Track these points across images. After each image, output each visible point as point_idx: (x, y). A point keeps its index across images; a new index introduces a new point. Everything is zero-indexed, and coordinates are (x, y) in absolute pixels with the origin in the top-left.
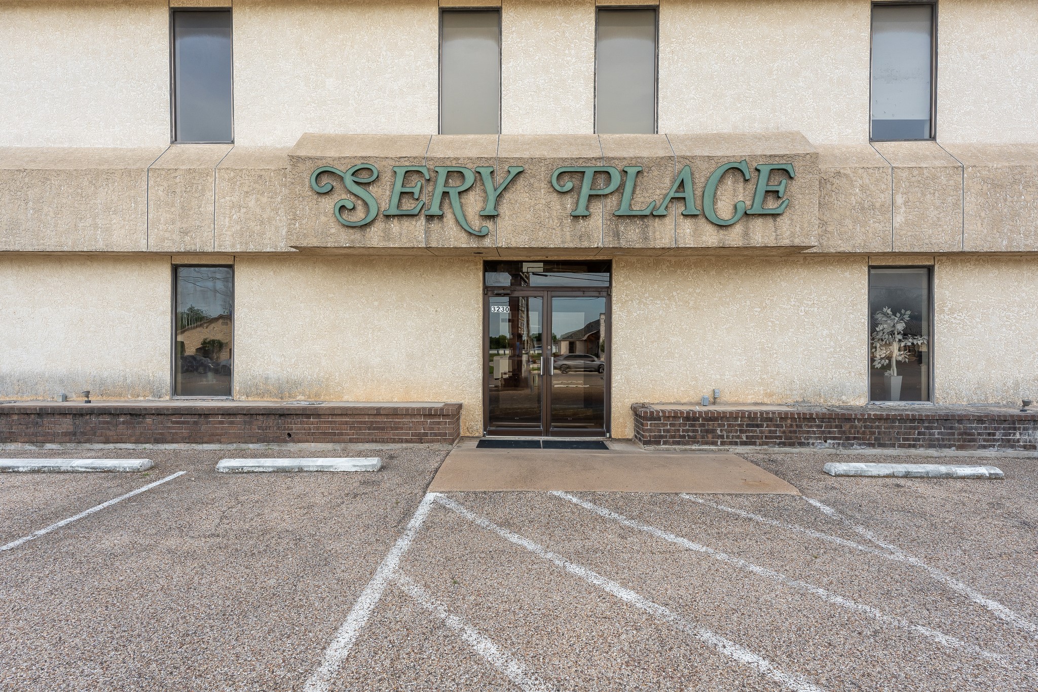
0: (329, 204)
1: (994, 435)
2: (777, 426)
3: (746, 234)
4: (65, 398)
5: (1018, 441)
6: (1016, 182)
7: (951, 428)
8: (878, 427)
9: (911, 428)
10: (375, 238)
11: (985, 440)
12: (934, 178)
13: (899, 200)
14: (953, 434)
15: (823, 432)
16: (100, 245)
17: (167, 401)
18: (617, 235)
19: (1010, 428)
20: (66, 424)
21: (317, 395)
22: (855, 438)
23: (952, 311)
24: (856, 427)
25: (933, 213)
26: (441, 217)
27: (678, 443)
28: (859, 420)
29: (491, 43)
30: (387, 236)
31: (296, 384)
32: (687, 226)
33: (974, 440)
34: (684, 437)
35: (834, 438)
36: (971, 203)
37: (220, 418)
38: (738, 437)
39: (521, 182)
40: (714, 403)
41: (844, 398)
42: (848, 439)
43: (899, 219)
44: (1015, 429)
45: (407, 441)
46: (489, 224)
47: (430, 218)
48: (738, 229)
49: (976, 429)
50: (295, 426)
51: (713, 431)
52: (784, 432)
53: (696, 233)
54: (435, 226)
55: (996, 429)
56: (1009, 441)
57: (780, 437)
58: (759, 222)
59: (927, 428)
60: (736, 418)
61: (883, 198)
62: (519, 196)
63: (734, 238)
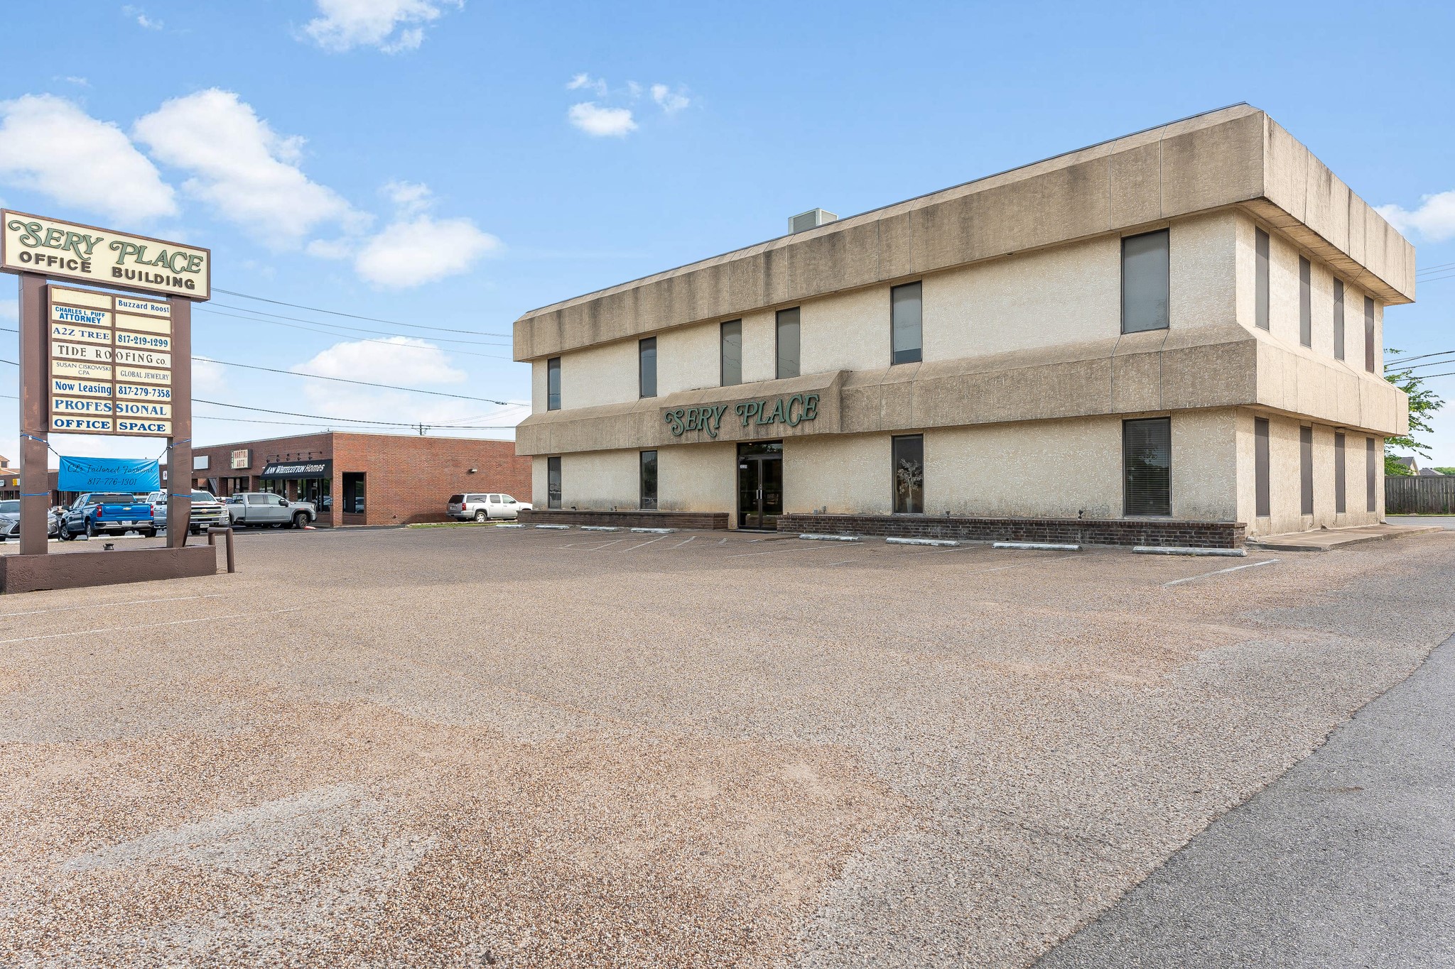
0: (670, 427)
1: (918, 529)
2: (827, 523)
3: (802, 429)
4: (612, 509)
5: (930, 533)
6: (937, 387)
7: (899, 525)
8: (868, 524)
9: (882, 525)
10: (683, 440)
11: (914, 532)
12: (899, 389)
13: (884, 402)
14: (900, 528)
15: (845, 527)
16: (617, 447)
17: (638, 511)
18: (758, 433)
19: (926, 526)
20: (607, 519)
21: (682, 509)
22: (858, 530)
23: (932, 460)
24: (858, 524)
25: (898, 408)
26: (702, 429)
27: (789, 531)
28: (860, 520)
29: (739, 336)
30: (687, 439)
31: (676, 504)
32: (781, 427)
33: (909, 532)
34: (791, 528)
35: (849, 530)
36: (915, 401)
37: (646, 517)
38: (812, 529)
39: (727, 411)
40: (824, 514)
41: (881, 511)
42: (855, 530)
43: (883, 413)
44: (928, 526)
45: (700, 528)
46: (717, 431)
47: (699, 430)
48: (800, 426)
49: (910, 526)
50: (667, 520)
51: (802, 526)
52: (829, 526)
53: (785, 430)
54: (701, 433)
55: (920, 526)
56: (925, 533)
57: (828, 529)
58: (807, 423)
59: (889, 525)
60: (811, 519)
61: (876, 402)
62: (726, 418)
63: (798, 431)
